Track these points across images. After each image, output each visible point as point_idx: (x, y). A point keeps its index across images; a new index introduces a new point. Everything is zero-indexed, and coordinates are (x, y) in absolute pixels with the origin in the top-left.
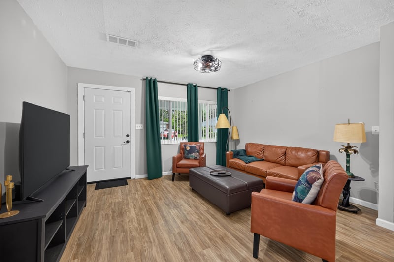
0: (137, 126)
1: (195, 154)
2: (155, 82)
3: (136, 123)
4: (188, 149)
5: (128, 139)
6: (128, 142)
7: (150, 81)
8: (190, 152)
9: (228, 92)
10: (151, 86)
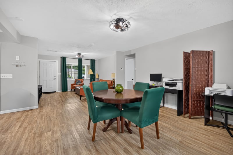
0: (58, 74)
1: (80, 83)
2: (65, 58)
3: (58, 72)
4: (77, 81)
5: (55, 78)
6: (55, 79)
7: (63, 58)
8: (78, 82)
9: (96, 61)
10: (64, 59)
